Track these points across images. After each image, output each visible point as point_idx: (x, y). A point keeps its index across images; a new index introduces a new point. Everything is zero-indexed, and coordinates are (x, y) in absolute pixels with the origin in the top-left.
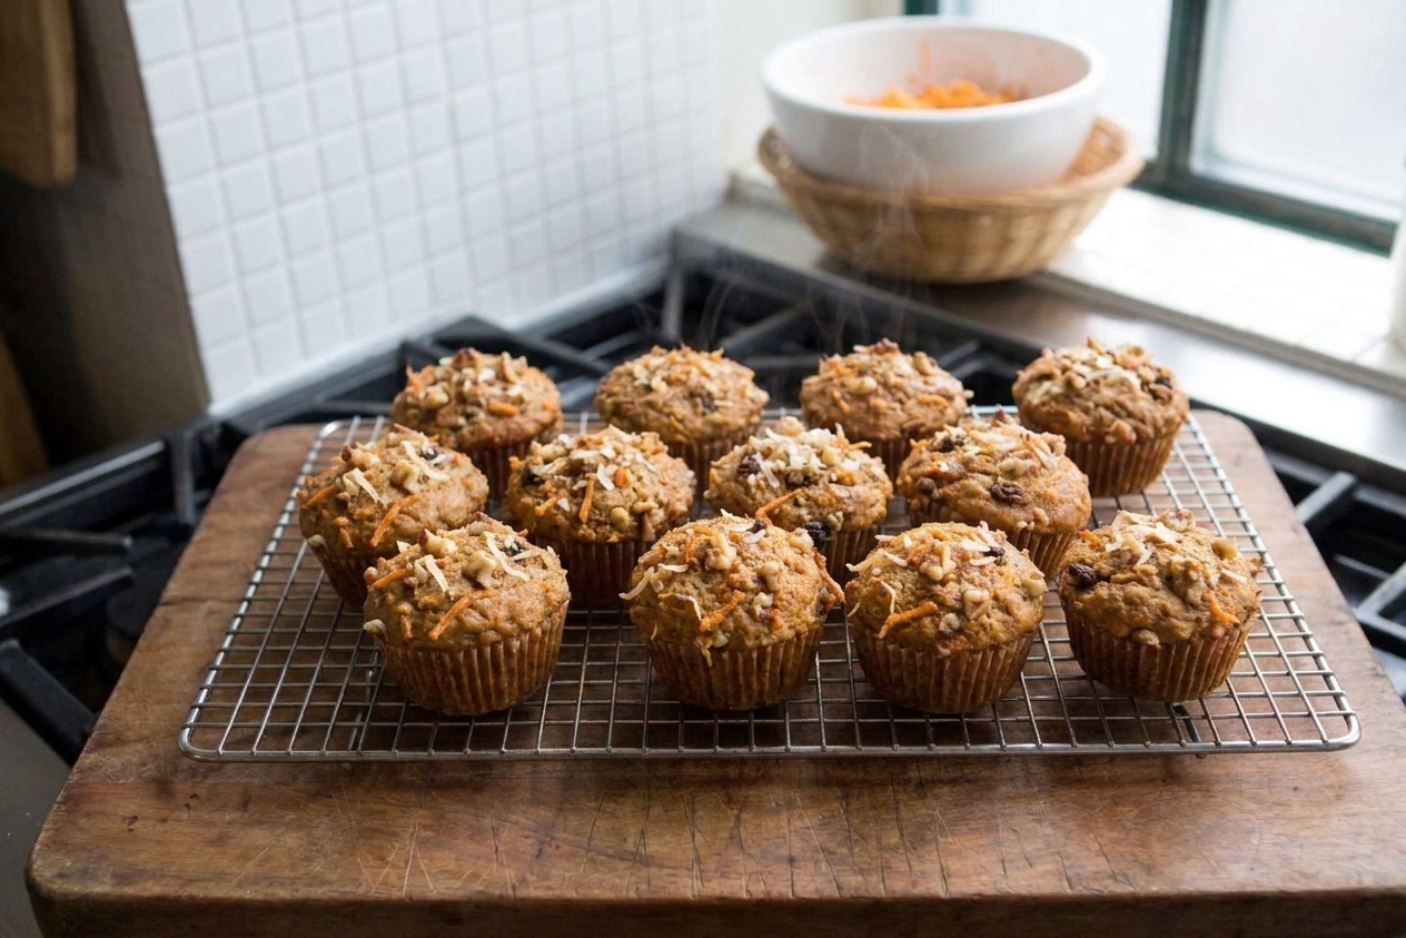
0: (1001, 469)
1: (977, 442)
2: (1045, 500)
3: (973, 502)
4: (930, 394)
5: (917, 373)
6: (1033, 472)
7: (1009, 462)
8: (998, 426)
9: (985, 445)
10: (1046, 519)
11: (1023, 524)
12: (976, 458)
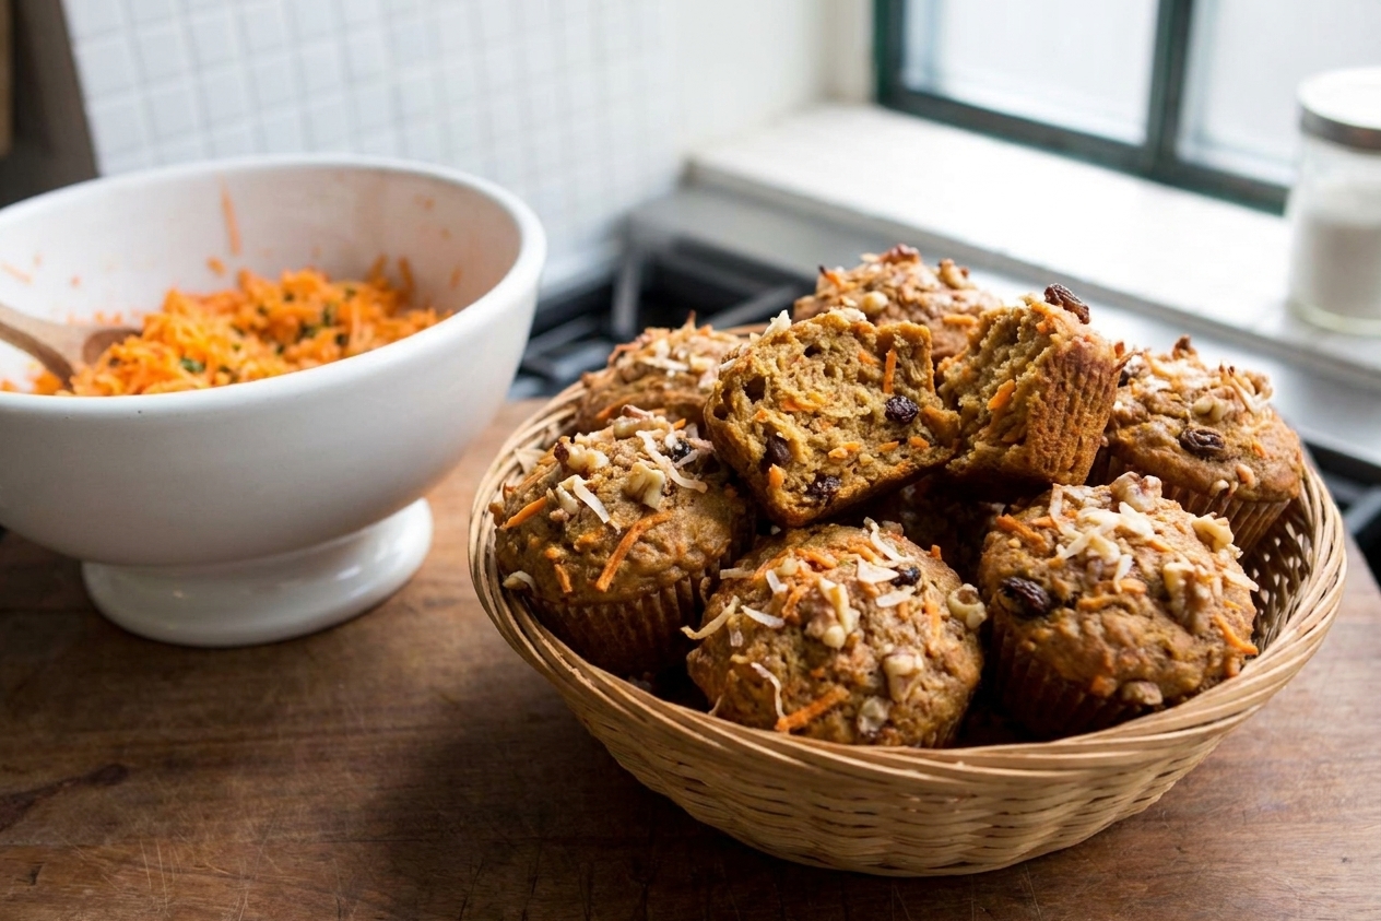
0: (1193, 410)
1: (1160, 375)
2: (1250, 452)
3: (1156, 452)
4: (961, 313)
5: (944, 285)
6: (1235, 417)
7: (1203, 403)
8: (1182, 357)
9: (1169, 379)
10: (1254, 481)
11: (1223, 484)
12: (1159, 397)
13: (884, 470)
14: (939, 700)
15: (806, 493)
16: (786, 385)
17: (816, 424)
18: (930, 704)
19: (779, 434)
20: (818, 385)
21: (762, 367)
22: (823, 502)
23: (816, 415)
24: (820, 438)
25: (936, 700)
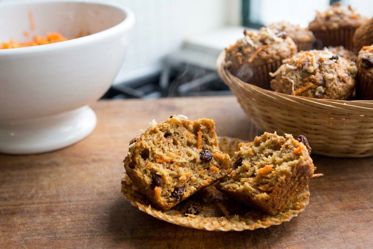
13: (202, 182)
14: (340, 89)
15: (171, 197)
16: (158, 151)
17: (172, 166)
18: (338, 89)
19: (157, 173)
20: (171, 149)
21: (147, 144)
22: (179, 199)
23: (172, 162)
24: (175, 173)
25: (339, 89)
